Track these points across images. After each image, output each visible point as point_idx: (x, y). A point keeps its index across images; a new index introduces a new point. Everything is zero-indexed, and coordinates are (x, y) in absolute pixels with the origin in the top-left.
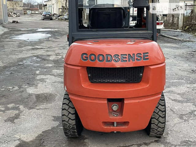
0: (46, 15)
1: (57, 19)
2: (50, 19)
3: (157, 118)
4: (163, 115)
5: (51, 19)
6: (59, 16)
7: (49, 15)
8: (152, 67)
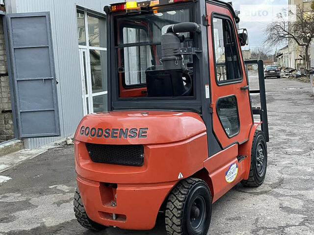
0: (269, 71)
1: (288, 77)
2: (276, 76)
3: (170, 218)
4: (178, 214)
5: (279, 77)
6: (290, 72)
7: (275, 70)
8: (150, 147)
